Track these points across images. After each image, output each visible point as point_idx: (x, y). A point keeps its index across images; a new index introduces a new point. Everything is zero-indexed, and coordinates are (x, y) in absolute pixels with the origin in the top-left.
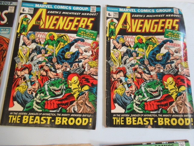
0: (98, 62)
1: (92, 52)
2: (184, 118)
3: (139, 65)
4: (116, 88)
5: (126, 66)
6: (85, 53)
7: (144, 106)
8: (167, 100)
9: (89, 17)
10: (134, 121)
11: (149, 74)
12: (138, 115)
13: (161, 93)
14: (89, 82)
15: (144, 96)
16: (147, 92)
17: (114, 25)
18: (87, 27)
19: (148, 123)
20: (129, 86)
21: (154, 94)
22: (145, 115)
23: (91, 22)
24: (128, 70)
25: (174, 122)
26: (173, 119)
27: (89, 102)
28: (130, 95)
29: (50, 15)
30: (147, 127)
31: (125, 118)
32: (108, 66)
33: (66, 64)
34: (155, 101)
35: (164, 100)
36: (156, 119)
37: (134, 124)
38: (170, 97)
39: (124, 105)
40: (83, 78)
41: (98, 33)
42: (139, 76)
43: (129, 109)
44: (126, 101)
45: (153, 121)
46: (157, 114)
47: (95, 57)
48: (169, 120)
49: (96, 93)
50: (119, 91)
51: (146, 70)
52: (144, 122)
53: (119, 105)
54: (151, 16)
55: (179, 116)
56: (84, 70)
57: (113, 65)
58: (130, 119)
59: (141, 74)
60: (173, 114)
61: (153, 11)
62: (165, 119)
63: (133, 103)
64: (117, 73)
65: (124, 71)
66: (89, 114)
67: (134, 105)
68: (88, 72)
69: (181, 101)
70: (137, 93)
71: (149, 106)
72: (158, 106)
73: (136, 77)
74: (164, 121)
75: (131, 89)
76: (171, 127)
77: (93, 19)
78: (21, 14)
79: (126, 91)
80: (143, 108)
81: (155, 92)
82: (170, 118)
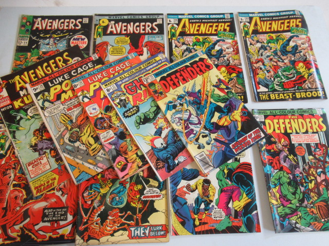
0: (239, 55)
1: (233, 48)
2: (316, 91)
3: (274, 56)
4: (258, 74)
5: (263, 58)
6: (227, 50)
7: (283, 85)
8: (301, 80)
9: (225, 22)
10: (277, 96)
11: (283, 62)
12: (279, 92)
13: (296, 75)
14: (235, 70)
15: (281, 78)
16: (283, 75)
17: (247, 27)
18: (225, 30)
19: (288, 97)
20: (268, 71)
21: (290, 76)
22: (285, 92)
23: (228, 26)
24: (265, 61)
25: (309, 94)
26: (308, 93)
27: (239, 85)
28: (271, 79)
29: (192, 23)
30: (288, 100)
31: (269, 95)
32: (249, 59)
33: (214, 59)
34: (291, 81)
35: (299, 80)
36: (294, 93)
37: (277, 98)
38: (303, 77)
39: (266, 86)
40: (230, 68)
41: (235, 34)
42: (275, 64)
43: (271, 89)
44: (268, 83)
45: (292, 95)
46: (295, 90)
47: (237, 52)
48: (305, 94)
49: (243, 78)
50: (261, 75)
51: (280, 60)
52: (285, 97)
53: (263, 86)
54: (277, 18)
55: (312, 90)
56: (230, 62)
57: (252, 57)
58: (274, 95)
59: (276, 62)
60: (307, 89)
61: (278, 14)
62: (302, 93)
63: (274, 84)
64: (257, 63)
65: (262, 61)
66: (240, 93)
67: (275, 85)
68: (233, 64)
69: (312, 80)
70: (276, 76)
71: (287, 85)
72: (294, 84)
73: (273, 65)
74: (300, 94)
75: (270, 74)
76: (307, 98)
77: (229, 24)
78: (169, 24)
79: (267, 76)
80: (283, 87)
81: (290, 75)
82: (306, 92)
